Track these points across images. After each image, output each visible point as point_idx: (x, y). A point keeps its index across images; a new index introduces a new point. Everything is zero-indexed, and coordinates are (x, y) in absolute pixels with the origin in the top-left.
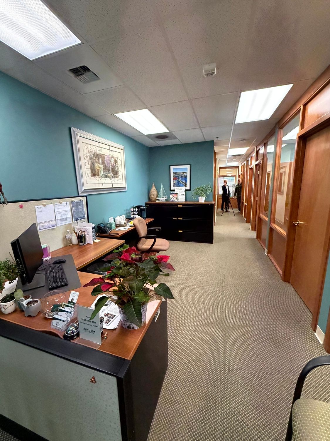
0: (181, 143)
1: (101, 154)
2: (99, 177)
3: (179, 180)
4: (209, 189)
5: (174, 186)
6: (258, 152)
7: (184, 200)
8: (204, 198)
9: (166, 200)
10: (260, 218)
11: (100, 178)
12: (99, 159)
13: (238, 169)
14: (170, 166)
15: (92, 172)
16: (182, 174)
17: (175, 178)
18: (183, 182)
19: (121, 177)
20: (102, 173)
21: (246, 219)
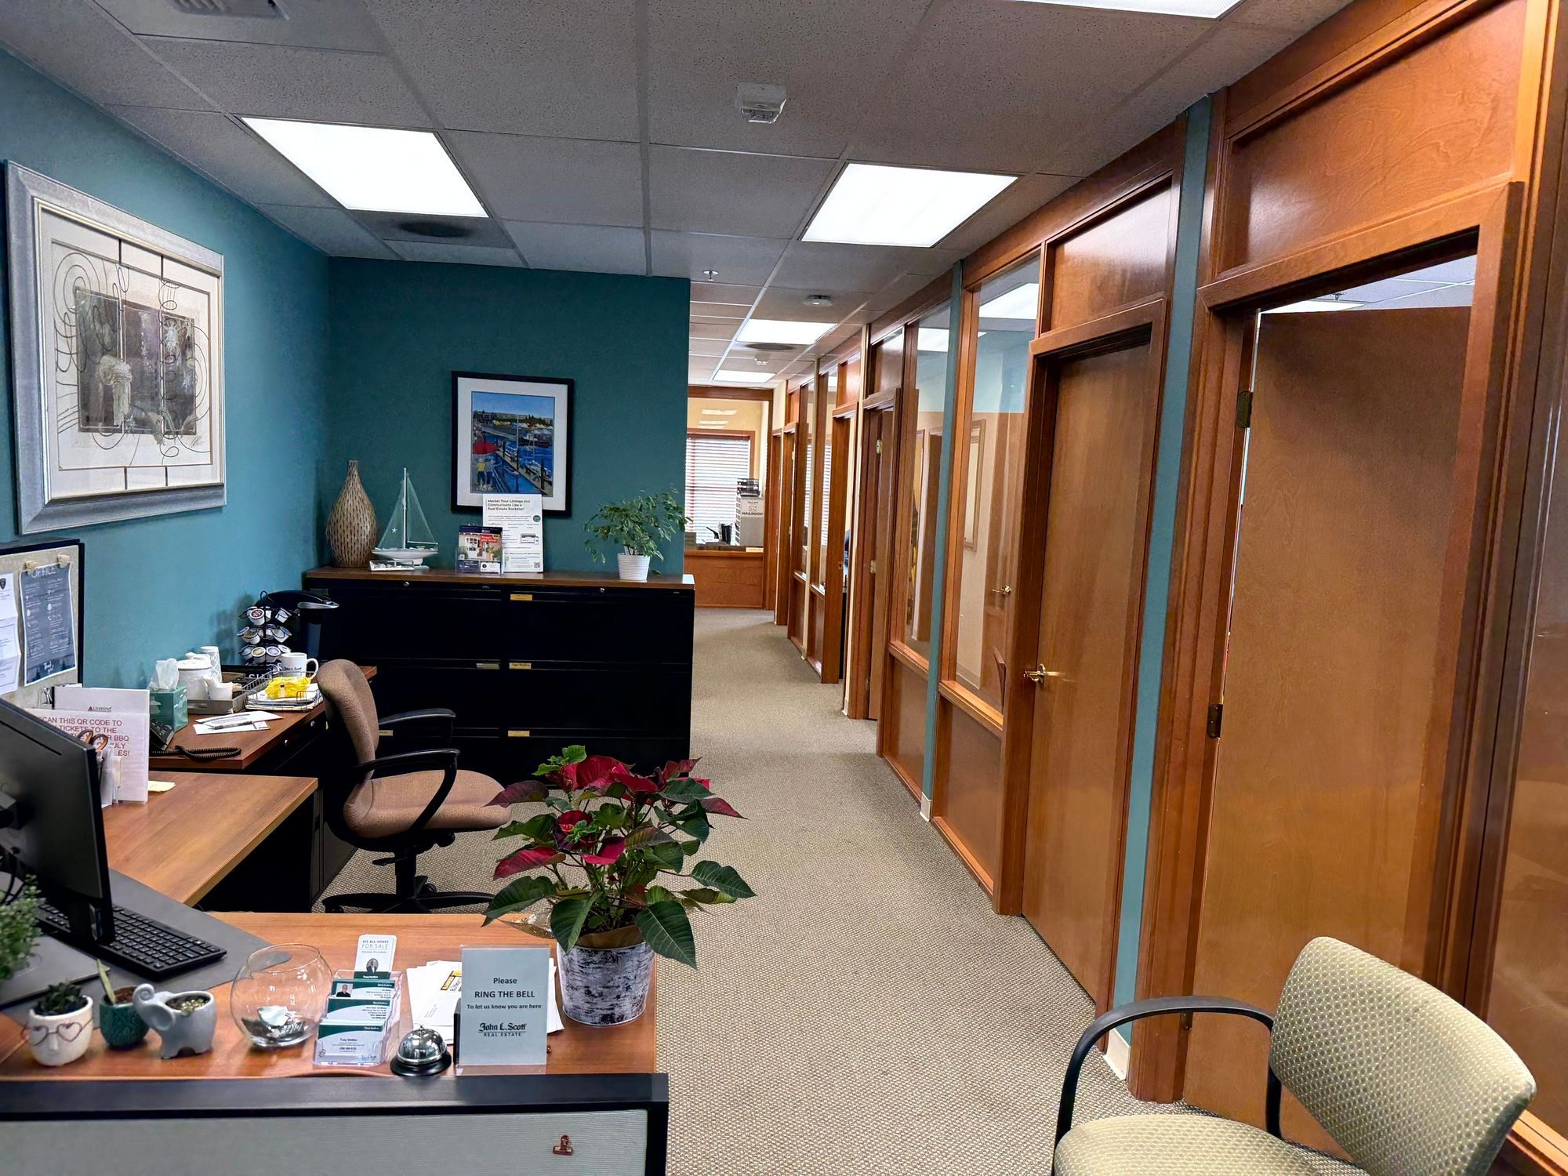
0: (521, 265)
1: (125, 302)
2: (114, 431)
3: (508, 459)
4: (670, 517)
5: (475, 488)
6: (874, 352)
7: (537, 565)
8: (645, 562)
9: (426, 561)
10: (893, 658)
11: (118, 436)
12: (114, 330)
13: (766, 404)
14: (455, 376)
15: (85, 402)
16: (525, 425)
17: (481, 447)
18: (529, 471)
19: (202, 427)
20: (123, 408)
21: (819, 666)
